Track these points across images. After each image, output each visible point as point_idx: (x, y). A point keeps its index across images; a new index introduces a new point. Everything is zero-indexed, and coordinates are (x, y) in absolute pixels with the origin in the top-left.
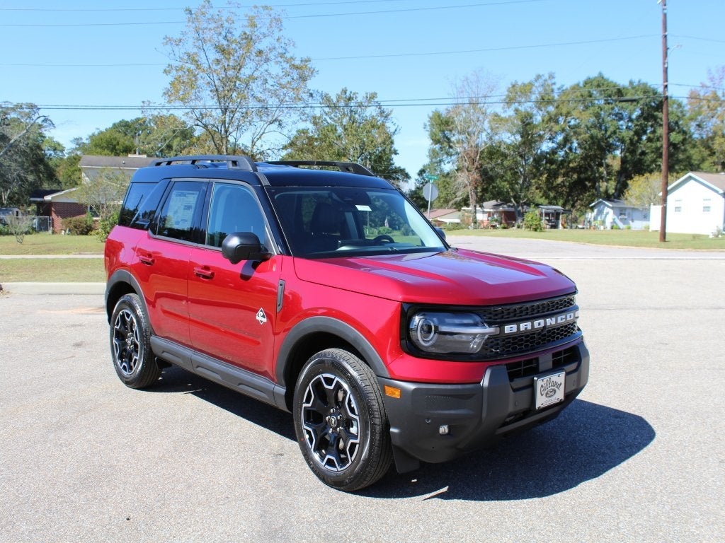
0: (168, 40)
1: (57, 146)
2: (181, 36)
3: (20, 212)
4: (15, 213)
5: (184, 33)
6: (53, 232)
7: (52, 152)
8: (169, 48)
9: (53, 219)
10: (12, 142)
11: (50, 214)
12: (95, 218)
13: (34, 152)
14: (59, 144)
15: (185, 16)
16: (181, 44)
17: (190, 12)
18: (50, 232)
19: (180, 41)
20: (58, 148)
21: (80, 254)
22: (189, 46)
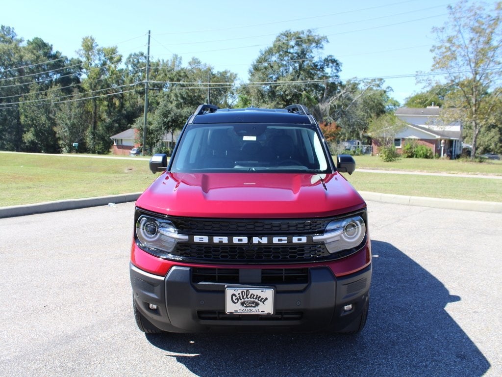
0: (435, 29)
1: (396, 103)
2: (444, 26)
3: (360, 143)
4: (357, 143)
5: (446, 23)
6: (372, 155)
7: (393, 107)
8: (435, 35)
9: (372, 147)
10: (353, 101)
11: (371, 144)
12: (397, 147)
13: (378, 107)
14: (397, 102)
15: (448, 11)
16: (444, 30)
17: (451, 8)
18: (371, 154)
19: (443, 28)
20: (397, 104)
21: (363, 168)
22: (450, 32)
